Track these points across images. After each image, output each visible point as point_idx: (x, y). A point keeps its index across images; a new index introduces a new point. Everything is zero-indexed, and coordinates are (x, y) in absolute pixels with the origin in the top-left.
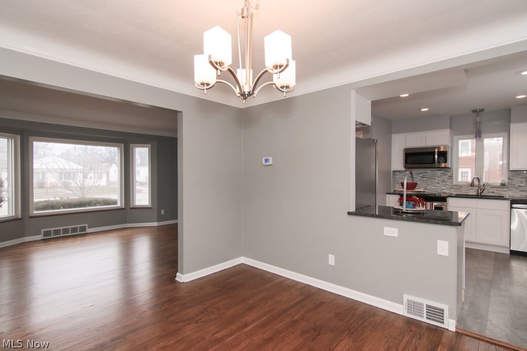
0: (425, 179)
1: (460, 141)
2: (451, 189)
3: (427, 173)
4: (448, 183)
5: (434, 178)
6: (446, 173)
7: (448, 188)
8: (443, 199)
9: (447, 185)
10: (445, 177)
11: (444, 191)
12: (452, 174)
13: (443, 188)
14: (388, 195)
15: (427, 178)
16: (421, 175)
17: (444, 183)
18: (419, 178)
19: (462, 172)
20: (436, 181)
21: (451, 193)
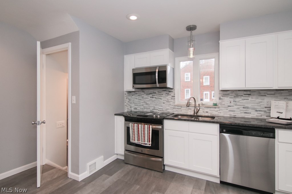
0: (154, 99)
1: (181, 62)
2: (174, 108)
3: (155, 93)
4: (171, 103)
5: (161, 98)
6: (170, 93)
7: (171, 108)
8: (159, 121)
9: (170, 104)
10: (169, 97)
11: (168, 110)
12: (175, 94)
13: (168, 108)
14: (116, 116)
15: (156, 98)
16: (151, 95)
17: (168, 103)
18: (149, 98)
19: (205, 94)
20: (162, 101)
21: (174, 112)
